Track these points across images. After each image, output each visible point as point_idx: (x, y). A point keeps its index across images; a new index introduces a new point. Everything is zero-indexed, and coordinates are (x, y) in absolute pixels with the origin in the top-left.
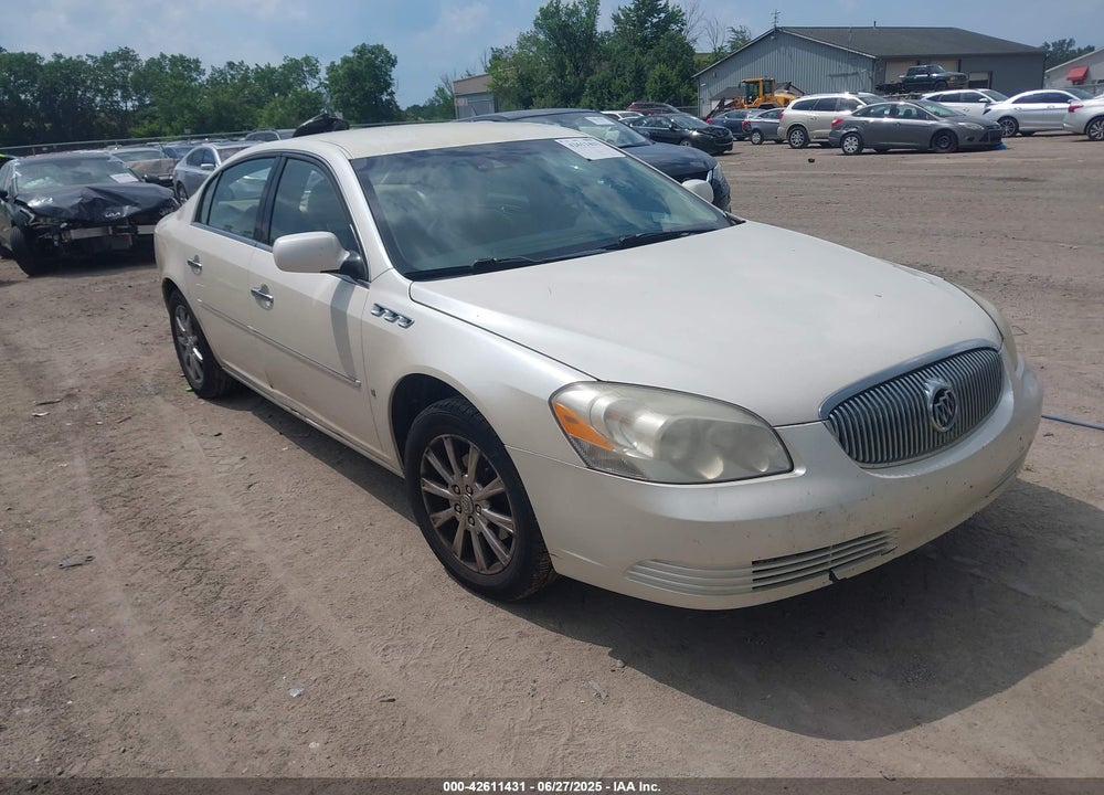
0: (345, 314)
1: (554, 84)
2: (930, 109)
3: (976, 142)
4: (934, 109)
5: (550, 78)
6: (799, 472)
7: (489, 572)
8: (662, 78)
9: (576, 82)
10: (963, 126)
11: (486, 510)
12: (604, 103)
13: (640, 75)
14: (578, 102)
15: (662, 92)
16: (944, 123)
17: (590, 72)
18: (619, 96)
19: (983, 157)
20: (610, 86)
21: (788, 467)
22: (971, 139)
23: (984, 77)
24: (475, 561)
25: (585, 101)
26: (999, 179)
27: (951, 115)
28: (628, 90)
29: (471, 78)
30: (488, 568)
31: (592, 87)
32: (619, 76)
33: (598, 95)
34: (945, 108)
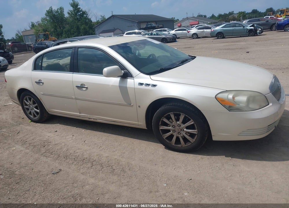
0: (127, 87)
1: (54, 32)
2: (159, 33)
3: (171, 40)
4: (160, 33)
5: (53, 30)
6: (271, 104)
7: (186, 146)
8: (85, 28)
9: (60, 31)
10: (168, 37)
11: (185, 130)
12: (69, 36)
13: (78, 28)
14: (62, 36)
15: (85, 32)
16: (164, 36)
17: (64, 28)
18: (73, 34)
19: (176, 43)
20: (70, 31)
21: (268, 104)
22: (170, 40)
23: (162, 26)
24: (181, 144)
25: (64, 35)
26: (184, 48)
27: (164, 34)
28: (76, 32)
29: (26, 31)
30: (185, 145)
31: (65, 32)
32: (73, 28)
33: (67, 34)
34: (162, 33)
